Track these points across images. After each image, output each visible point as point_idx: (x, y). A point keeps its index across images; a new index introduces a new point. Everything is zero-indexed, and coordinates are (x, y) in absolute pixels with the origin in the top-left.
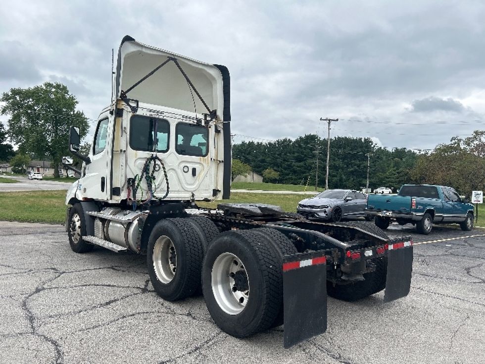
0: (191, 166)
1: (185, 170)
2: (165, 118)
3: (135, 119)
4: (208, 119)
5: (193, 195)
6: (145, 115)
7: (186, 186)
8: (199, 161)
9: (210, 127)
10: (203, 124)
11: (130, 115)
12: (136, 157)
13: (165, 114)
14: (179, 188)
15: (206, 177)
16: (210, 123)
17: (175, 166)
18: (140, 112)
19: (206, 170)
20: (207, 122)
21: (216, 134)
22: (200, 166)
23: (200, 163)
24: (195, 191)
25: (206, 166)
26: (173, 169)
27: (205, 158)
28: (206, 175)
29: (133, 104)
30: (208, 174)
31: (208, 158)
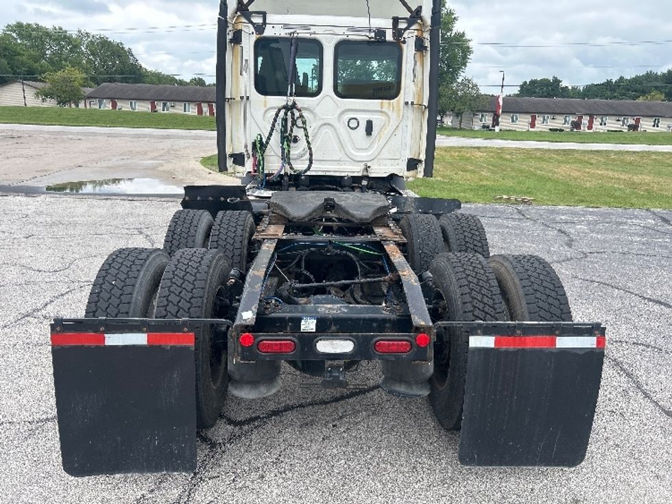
0: (363, 118)
1: (352, 125)
2: (313, 35)
3: (263, 45)
4: (402, 25)
5: (367, 168)
6: (278, 35)
7: (353, 152)
8: (379, 109)
9: (404, 42)
10: (389, 37)
11: (254, 37)
12: (265, 106)
13: (313, 29)
14: (339, 155)
15: (393, 137)
16: (405, 35)
17: (332, 118)
18: (269, 32)
19: (393, 123)
20: (398, 33)
21: (418, 54)
22: (380, 117)
23: (381, 112)
24: (370, 161)
25: (393, 116)
26: (329, 124)
27: (392, 101)
28: (395, 133)
29: (258, 20)
30: (399, 133)
31: (398, 101)
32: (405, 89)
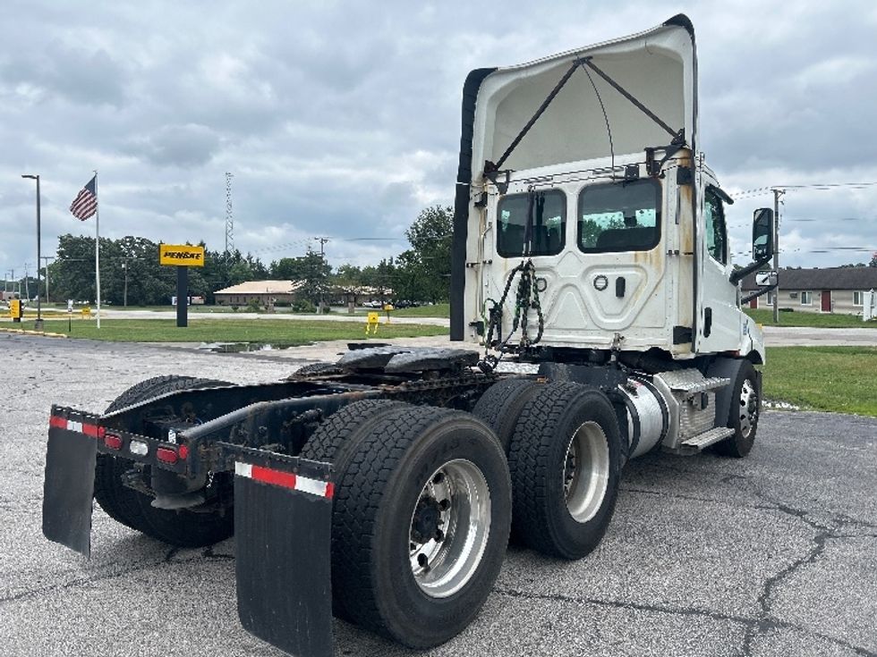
0: (613, 275)
1: (599, 285)
2: (555, 186)
3: (504, 204)
4: (659, 157)
5: (619, 339)
6: (519, 191)
7: (602, 319)
8: (633, 263)
9: (663, 176)
10: (643, 173)
11: (498, 197)
12: (505, 269)
13: (556, 179)
14: (583, 323)
15: (653, 297)
16: (664, 167)
18: (511, 190)
19: (653, 280)
20: (653, 166)
21: (683, 189)
22: (634, 272)
23: (635, 266)
24: (624, 329)
25: (651, 270)
26: (571, 285)
27: (649, 252)
28: (655, 293)
29: (502, 180)
30: (661, 291)
31: (657, 251)
32: (666, 235)
